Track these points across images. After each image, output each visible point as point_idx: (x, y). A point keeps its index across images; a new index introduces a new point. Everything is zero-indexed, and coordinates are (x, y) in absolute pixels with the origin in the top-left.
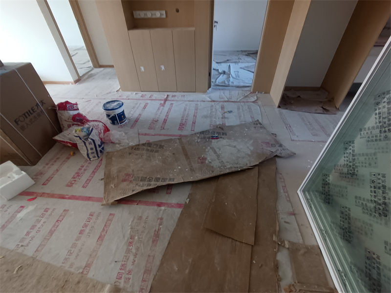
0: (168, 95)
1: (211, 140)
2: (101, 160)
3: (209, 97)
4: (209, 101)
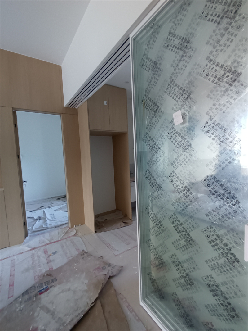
1: (39, 296)
3: (28, 246)
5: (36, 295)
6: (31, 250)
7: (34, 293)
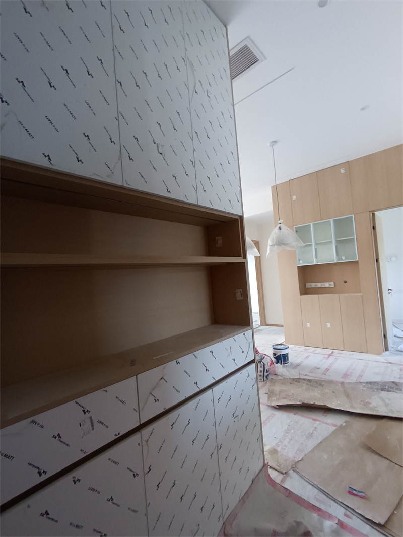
0: (333, 352)
1: (380, 391)
2: (266, 383)
3: (385, 359)
4: (384, 362)
5: (377, 389)
6: (386, 363)
7: (376, 387)
